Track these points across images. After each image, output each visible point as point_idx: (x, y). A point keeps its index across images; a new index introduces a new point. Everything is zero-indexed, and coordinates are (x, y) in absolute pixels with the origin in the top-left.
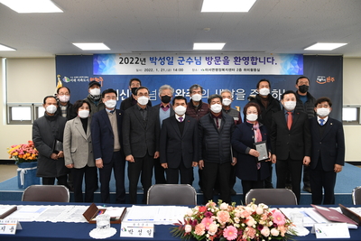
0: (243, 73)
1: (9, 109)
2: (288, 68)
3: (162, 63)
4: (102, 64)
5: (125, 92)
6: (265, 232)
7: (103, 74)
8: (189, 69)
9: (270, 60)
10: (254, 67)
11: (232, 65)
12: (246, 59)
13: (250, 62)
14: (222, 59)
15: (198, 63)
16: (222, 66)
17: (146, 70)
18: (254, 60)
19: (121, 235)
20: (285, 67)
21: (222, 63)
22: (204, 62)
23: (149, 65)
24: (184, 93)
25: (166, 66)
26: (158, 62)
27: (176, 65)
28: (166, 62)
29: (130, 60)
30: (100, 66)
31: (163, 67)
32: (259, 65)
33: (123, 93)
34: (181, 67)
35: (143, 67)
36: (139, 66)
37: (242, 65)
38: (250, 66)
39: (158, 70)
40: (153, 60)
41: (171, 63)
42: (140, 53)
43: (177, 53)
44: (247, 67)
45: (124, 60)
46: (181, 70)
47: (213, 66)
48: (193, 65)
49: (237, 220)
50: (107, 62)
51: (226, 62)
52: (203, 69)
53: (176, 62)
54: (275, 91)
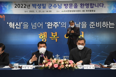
0: (85, 13)
2: (112, 9)
3: (40, 8)
4: (4, 7)
5: (18, 24)
6: (67, 66)
7: (5, 13)
8: (55, 11)
9: (101, 5)
10: (92, 9)
11: (79, 8)
12: (87, 5)
13: (90, 6)
14: (73, 5)
15: (60, 7)
16: (73, 9)
17: (30, 11)
18: (92, 6)
19: (22, 69)
20: (110, 9)
21: (73, 7)
22: (63, 7)
23: (32, 8)
24: (52, 24)
25: (42, 9)
26: (37, 7)
27: (47, 9)
28: (42, 7)
29: (21, 6)
30: (3, 9)
31: (40, 10)
32: (95, 8)
33: (17, 24)
34: (50, 10)
35: (29, 10)
36: (26, 9)
37: (85, 8)
38: (90, 9)
39: (37, 11)
40: (34, 6)
41: (44, 8)
42: (27, 2)
43: (48, 2)
44: (88, 9)
45: (18, 6)
46: (50, 11)
47: (68, 9)
48: (57, 8)
49: (58, 62)
50: (7, 7)
51: (76, 7)
52: (62, 11)
53: (47, 7)
54: (104, 23)
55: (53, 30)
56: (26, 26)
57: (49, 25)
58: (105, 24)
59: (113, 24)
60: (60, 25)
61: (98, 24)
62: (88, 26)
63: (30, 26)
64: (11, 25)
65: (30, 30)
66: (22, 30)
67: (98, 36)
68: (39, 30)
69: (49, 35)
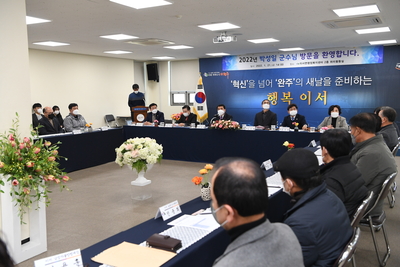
0: (330, 64)
1: (172, 95)
2: (369, 58)
3: (269, 61)
4: (228, 63)
5: (244, 82)
6: (229, 126)
7: (229, 70)
8: (288, 64)
9: (352, 53)
10: (339, 59)
11: (320, 58)
12: (333, 53)
13: (336, 55)
14: (313, 54)
15: (295, 58)
16: (313, 59)
17: (257, 66)
18: (339, 53)
20: (366, 57)
21: (313, 57)
22: (299, 57)
23: (259, 62)
24: (284, 82)
25: (271, 62)
26: (266, 60)
27: (278, 61)
28: (271, 59)
29: (247, 59)
30: (227, 65)
31: (269, 63)
32: (343, 57)
33: (242, 83)
34: (282, 62)
35: (256, 64)
36: (253, 63)
37: (329, 58)
38: (336, 58)
39: (265, 65)
40: (262, 58)
41: (274, 60)
42: (253, 54)
43: (279, 52)
44: (333, 59)
45: (243, 60)
46: (282, 65)
47: (306, 60)
48: (291, 60)
50: (231, 62)
51: (316, 57)
52: (298, 63)
53: (278, 59)
54: (356, 78)
55: (286, 88)
56: (252, 85)
57: (281, 82)
58: (358, 80)
59: (369, 79)
60: (294, 82)
61: (347, 80)
62: (333, 83)
63: (257, 85)
64: (236, 84)
65: (257, 90)
66: (247, 91)
67: (346, 97)
68: (268, 90)
69: (280, 96)
